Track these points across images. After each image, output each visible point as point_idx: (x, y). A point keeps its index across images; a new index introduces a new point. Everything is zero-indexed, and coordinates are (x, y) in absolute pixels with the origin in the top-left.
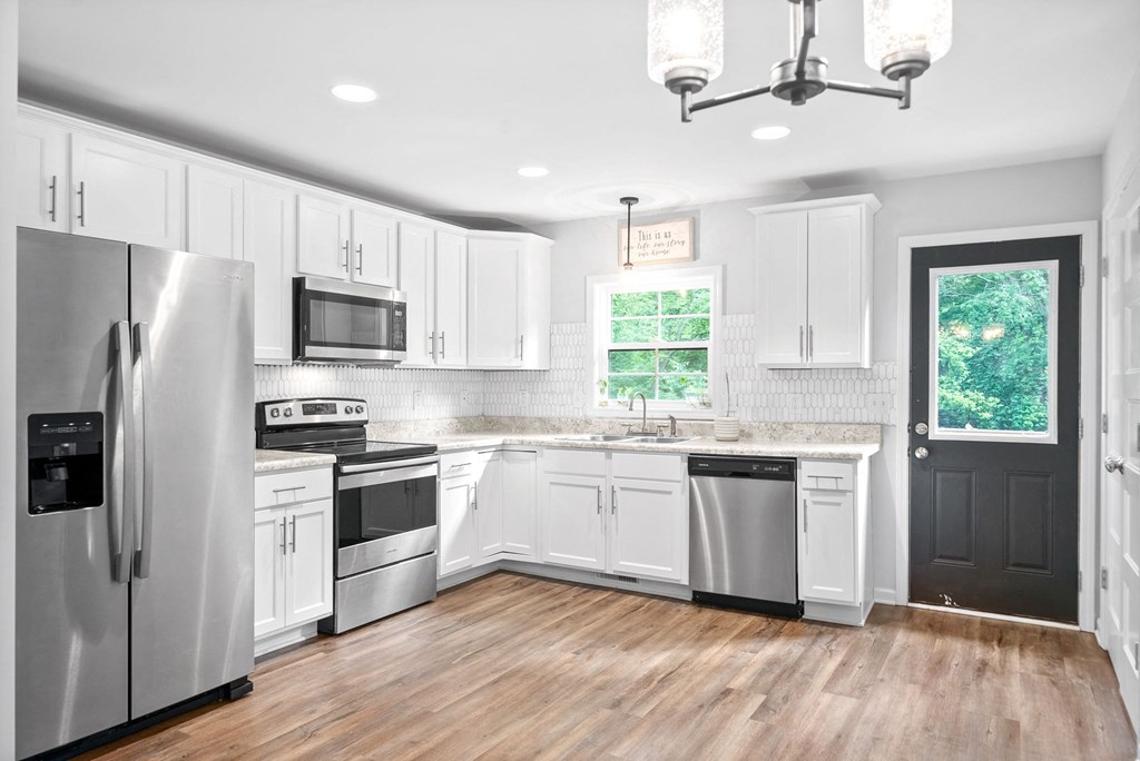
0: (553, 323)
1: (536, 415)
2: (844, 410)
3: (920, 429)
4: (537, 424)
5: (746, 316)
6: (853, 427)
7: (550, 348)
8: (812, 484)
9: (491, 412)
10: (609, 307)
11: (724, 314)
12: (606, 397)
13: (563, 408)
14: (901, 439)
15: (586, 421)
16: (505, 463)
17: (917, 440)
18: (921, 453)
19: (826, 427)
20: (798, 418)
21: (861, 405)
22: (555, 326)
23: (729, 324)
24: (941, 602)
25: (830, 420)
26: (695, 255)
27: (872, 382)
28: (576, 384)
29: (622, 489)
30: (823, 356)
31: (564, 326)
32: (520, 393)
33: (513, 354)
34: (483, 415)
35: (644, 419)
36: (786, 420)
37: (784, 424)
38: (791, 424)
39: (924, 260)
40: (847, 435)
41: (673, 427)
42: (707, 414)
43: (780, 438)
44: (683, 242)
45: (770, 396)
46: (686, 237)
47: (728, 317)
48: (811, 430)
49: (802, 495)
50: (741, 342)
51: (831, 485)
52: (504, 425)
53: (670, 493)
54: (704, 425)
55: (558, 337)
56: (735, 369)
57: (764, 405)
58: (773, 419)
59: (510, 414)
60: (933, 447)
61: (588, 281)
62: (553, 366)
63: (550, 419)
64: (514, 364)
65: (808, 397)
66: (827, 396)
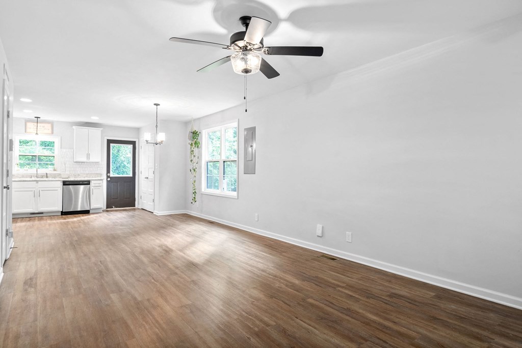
3: (108, 175)
5: (68, 149)
8: (94, 185)
10: (19, 143)
11: (61, 148)
14: (105, 177)
17: (108, 177)
18: (109, 179)
21: (96, 170)
23: (63, 151)
24: (112, 208)
27: (100, 165)
30: (92, 159)
37: (78, 174)
38: (80, 174)
39: (109, 142)
41: (47, 176)
42: (55, 172)
45: (74, 168)
46: (50, 128)
48: (85, 175)
49: (92, 188)
50: (66, 155)
51: (98, 185)
53: (57, 190)
54: (55, 175)
56: (64, 162)
57: (72, 170)
60: (111, 178)
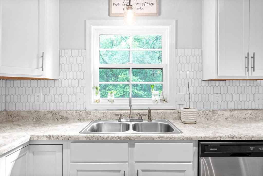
0: (61, 49)
1: (48, 109)
2: (243, 103)
4: (50, 116)
5: (190, 50)
6: (250, 112)
7: (59, 65)
9: (11, 108)
11: (176, 48)
12: (98, 97)
13: (68, 104)
15: (86, 112)
16: (31, 155)
19: (236, 112)
20: (219, 107)
21: (252, 99)
22: (63, 51)
23: (179, 54)
25: (236, 108)
26: (159, 12)
27: (257, 87)
28: (78, 88)
29: (143, 171)
31: (70, 51)
32: (36, 94)
33: (35, 66)
34: (5, 110)
35: (131, 110)
36: (212, 108)
37: (213, 111)
38: (216, 111)
40: (247, 116)
41: (150, 115)
42: (165, 106)
43: (210, 119)
44: (152, 4)
45: (203, 95)
47: (179, 50)
50: (186, 65)
52: (23, 117)
53: (184, 171)
54: (166, 113)
55: (65, 58)
56: (183, 80)
57: (200, 100)
58: (205, 108)
59: (28, 109)
61: (88, 24)
62: (61, 77)
63: (59, 112)
64: (36, 74)
65: (224, 95)
66: (234, 95)
